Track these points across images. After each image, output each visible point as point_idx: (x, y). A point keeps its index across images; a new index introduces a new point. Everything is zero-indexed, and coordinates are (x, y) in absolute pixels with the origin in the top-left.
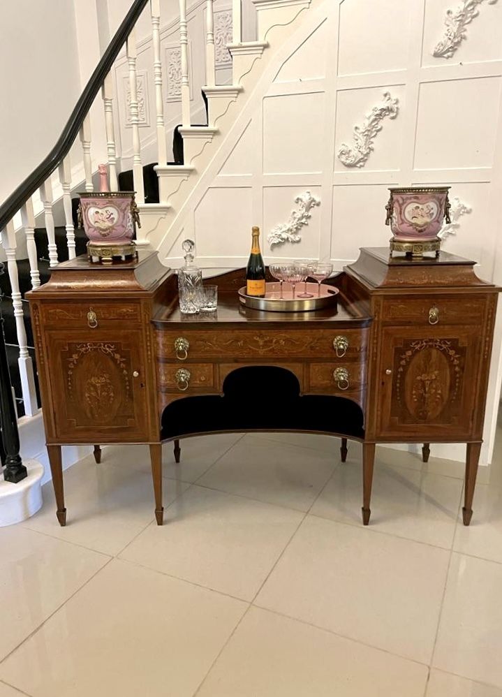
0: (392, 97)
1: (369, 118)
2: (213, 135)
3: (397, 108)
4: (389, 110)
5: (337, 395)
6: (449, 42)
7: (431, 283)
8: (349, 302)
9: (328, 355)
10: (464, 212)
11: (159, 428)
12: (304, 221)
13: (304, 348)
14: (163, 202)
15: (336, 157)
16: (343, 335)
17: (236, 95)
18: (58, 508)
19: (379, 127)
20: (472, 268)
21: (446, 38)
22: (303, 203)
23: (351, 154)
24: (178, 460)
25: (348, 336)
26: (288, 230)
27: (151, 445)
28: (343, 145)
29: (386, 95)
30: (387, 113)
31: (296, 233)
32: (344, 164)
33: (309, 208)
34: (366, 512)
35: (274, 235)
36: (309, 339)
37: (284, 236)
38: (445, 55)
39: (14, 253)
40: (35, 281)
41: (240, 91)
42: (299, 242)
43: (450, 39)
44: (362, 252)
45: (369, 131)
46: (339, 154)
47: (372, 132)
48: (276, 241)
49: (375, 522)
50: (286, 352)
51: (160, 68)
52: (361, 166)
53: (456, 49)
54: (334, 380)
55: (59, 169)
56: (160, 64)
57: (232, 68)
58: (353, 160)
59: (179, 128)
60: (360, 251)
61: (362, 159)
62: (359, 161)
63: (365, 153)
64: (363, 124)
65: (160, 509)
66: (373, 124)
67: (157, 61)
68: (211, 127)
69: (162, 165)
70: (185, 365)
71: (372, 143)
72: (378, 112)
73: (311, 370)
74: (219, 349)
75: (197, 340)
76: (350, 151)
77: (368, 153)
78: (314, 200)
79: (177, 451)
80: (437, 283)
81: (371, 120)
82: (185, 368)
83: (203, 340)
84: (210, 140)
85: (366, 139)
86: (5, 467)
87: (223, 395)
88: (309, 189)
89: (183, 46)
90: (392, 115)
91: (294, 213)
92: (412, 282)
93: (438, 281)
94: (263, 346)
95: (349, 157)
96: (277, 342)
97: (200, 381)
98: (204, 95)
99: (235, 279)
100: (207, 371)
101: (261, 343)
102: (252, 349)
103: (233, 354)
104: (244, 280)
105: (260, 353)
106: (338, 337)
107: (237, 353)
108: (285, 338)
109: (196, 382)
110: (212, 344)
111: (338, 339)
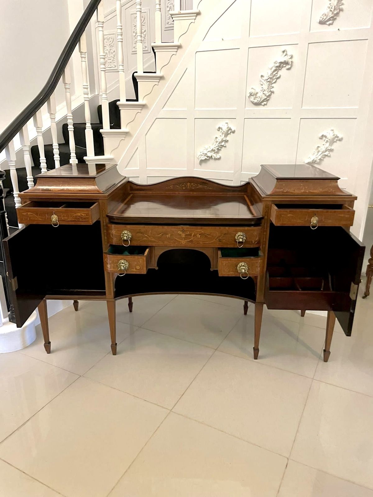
0: (288, 54)
1: (271, 69)
2: (160, 80)
3: (292, 62)
4: (286, 63)
6: (331, 13)
7: (306, 192)
9: (231, 246)
10: (337, 140)
12: (223, 144)
13: (214, 240)
14: (124, 128)
15: (247, 97)
17: (176, 50)
18: (45, 341)
19: (278, 76)
20: (337, 182)
21: (329, 10)
22: (222, 131)
23: (258, 95)
24: (131, 311)
26: (212, 150)
27: (108, 301)
28: (252, 88)
29: (284, 52)
30: (284, 66)
31: (217, 153)
32: (252, 102)
33: (227, 134)
34: (256, 350)
35: (202, 154)
36: (217, 234)
37: (209, 154)
38: (328, 23)
39: (14, 164)
40: (30, 184)
41: (179, 47)
42: (219, 159)
43: (331, 11)
44: (262, 167)
45: (271, 78)
46: (249, 95)
47: (273, 79)
48: (203, 158)
49: (262, 357)
50: (201, 243)
51: (121, 29)
52: (265, 105)
53: (335, 19)
54: (237, 271)
55: (47, 103)
56: (122, 26)
57: (173, 29)
58: (259, 100)
59: (135, 74)
60: (261, 167)
61: (265, 99)
62: (263, 101)
63: (267, 95)
64: (267, 73)
65: (115, 344)
66: (274, 73)
67: (119, 24)
68: (158, 74)
69: (122, 101)
71: (273, 87)
72: (278, 65)
74: (153, 240)
75: (138, 233)
76: (257, 93)
77: (270, 96)
78: (230, 129)
79: (130, 305)
80: (311, 192)
81: (272, 70)
82: (125, 260)
83: (142, 233)
84: (157, 83)
85: (269, 85)
86: (9, 313)
87: (157, 268)
88: (227, 121)
89: (138, 13)
90: (288, 67)
91: (216, 138)
92: (292, 192)
93: (312, 191)
94: (185, 238)
95: (256, 98)
96: (195, 235)
97: (136, 269)
98: (153, 50)
99: (171, 185)
100: (141, 262)
101: (183, 236)
102: (177, 240)
103: (163, 243)
104: (178, 186)
105: (183, 243)
106: (239, 233)
107: (166, 243)
108: (200, 233)
109: (133, 270)
110: (148, 235)
111: (239, 234)
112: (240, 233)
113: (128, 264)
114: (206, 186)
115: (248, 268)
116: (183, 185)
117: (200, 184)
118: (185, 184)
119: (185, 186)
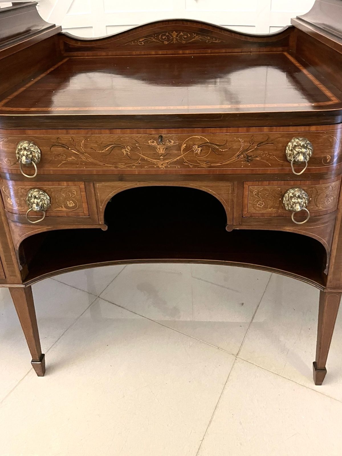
5: (288, 229)
8: (301, 68)
9: (276, 170)
11: (17, 268)
13: (234, 159)
16: (304, 136)
25: (313, 138)
27: (10, 288)
34: (321, 370)
36: (243, 144)
50: (204, 165)
54: (284, 207)
70: (39, 184)
73: (246, 193)
74: (91, 160)
75: (53, 146)
82: (40, 189)
83: (63, 146)
87: (105, 228)
94: (166, 156)
96: (188, 148)
97: (67, 207)
99: (141, 38)
100: (75, 193)
101: (161, 150)
102: (147, 161)
103: (116, 167)
104: (154, 40)
105: (160, 167)
106: (295, 141)
107: (122, 166)
108: (201, 143)
109: (60, 209)
110: (78, 151)
111: (295, 144)
112: (297, 140)
113: (48, 198)
114: (209, 38)
115: (308, 200)
116: (164, 37)
117: (197, 34)
118: (167, 34)
119: (168, 38)
